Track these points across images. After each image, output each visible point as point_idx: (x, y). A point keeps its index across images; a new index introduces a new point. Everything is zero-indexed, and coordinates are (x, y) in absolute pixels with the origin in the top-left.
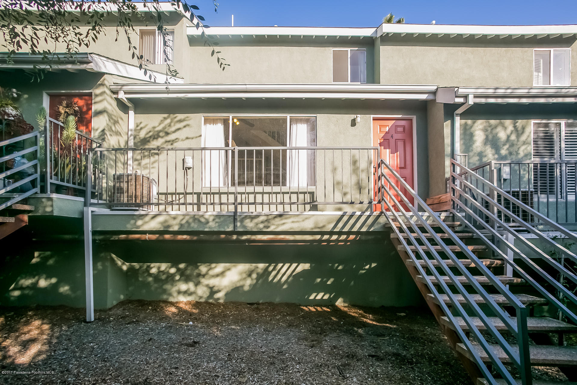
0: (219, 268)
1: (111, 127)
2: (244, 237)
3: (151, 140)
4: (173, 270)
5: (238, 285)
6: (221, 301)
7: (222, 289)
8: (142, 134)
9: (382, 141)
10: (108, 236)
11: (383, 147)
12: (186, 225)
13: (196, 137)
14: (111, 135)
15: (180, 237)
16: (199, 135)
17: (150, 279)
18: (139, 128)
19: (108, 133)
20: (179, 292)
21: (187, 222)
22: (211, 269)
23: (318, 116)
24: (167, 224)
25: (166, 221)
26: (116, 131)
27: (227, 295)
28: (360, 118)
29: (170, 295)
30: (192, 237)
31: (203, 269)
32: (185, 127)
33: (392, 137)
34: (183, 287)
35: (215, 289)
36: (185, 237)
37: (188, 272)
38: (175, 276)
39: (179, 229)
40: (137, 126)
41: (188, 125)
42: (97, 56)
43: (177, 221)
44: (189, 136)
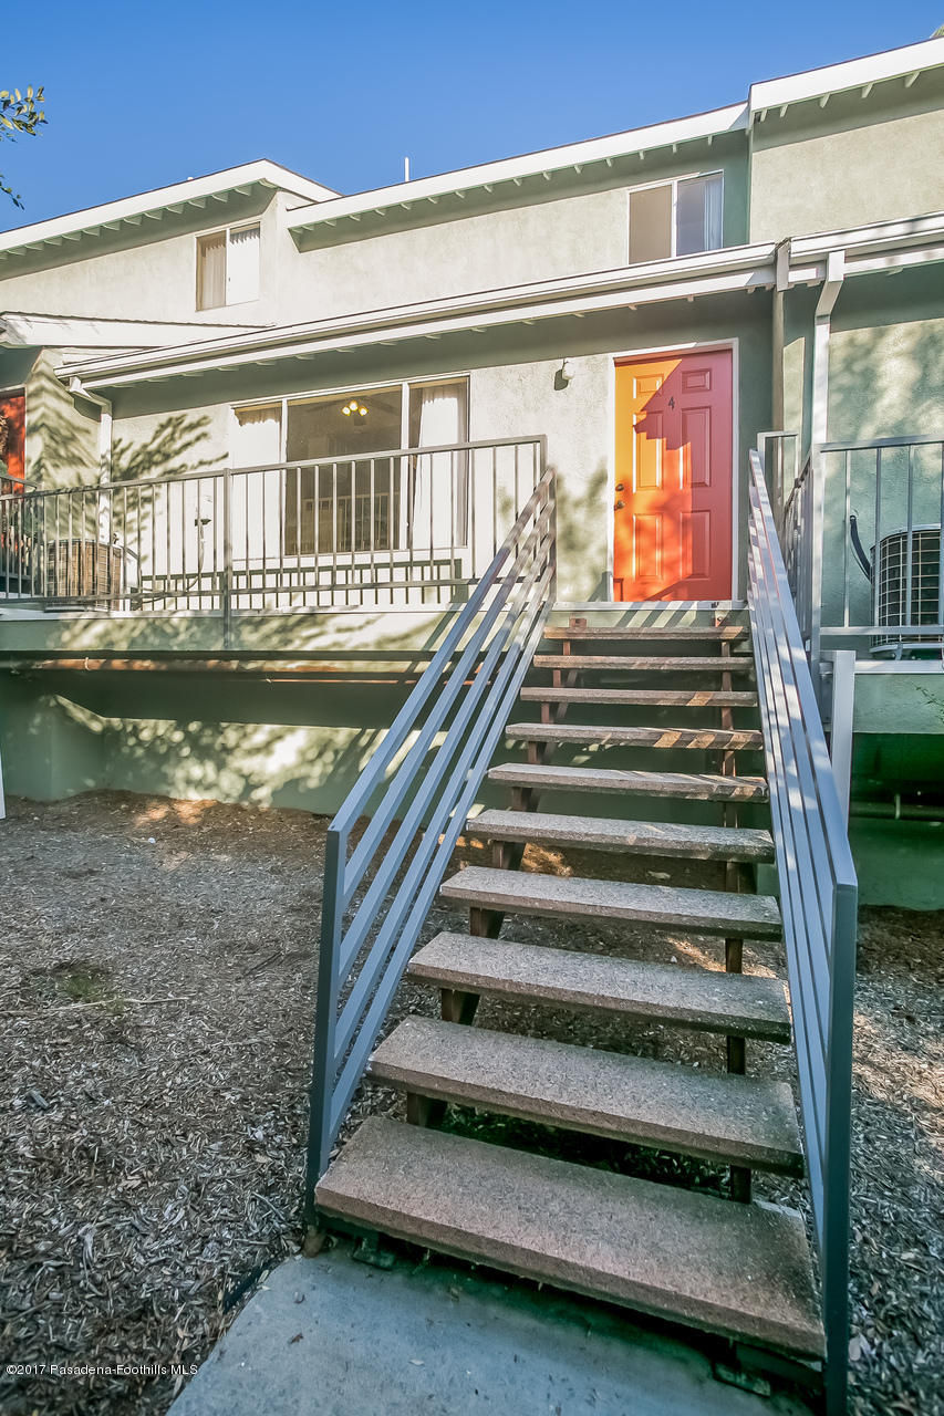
0: (261, 734)
1: (56, 451)
2: (251, 666)
3: (139, 471)
4: (178, 736)
5: (297, 774)
6: (265, 806)
7: (267, 781)
8: (124, 463)
9: (643, 417)
10: (28, 662)
11: (644, 435)
12: (140, 641)
13: (218, 460)
14: (56, 466)
15: (138, 665)
16: (224, 454)
17: (140, 752)
18: (118, 450)
19: (48, 464)
20: (189, 782)
21: (142, 633)
22: (245, 735)
23: (474, 373)
24: (108, 638)
25: (107, 633)
26: (70, 455)
27: (274, 794)
28: (574, 366)
29: (172, 784)
30: (158, 663)
31: (231, 736)
32: (198, 439)
33: (672, 403)
34: (196, 771)
35: (254, 779)
36: (147, 663)
37: (205, 741)
38: (182, 748)
39: (129, 647)
40: (115, 447)
41: (204, 435)
42: (18, 317)
43: (126, 631)
44: (205, 460)
